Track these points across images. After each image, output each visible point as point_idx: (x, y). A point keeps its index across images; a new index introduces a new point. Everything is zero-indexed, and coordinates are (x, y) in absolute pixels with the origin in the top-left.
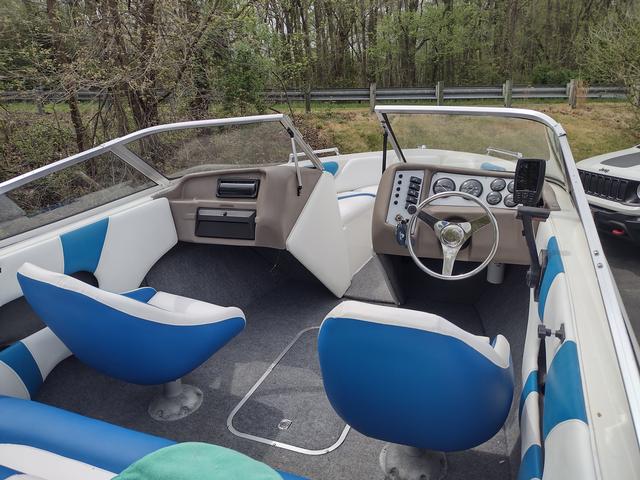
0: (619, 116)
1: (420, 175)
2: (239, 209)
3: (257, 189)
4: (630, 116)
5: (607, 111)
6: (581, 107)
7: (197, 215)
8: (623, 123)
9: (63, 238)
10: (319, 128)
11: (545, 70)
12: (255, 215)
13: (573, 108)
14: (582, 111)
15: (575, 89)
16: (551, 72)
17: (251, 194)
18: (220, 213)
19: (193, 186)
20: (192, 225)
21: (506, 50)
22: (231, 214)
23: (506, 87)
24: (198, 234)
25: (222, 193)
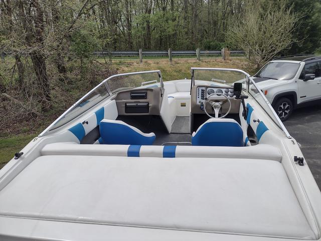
0: (242, 63)
1: (204, 88)
2: (142, 102)
3: (146, 95)
4: (246, 63)
5: (237, 61)
6: (228, 59)
7: (126, 105)
8: (244, 66)
9: (96, 113)
10: (118, 69)
11: (209, 42)
12: (148, 104)
13: (224, 60)
14: (228, 61)
15: (224, 52)
16: (212, 43)
17: (145, 97)
18: (135, 104)
19: (121, 95)
20: (124, 109)
21: (193, 33)
22: (139, 104)
23: (197, 51)
24: (126, 112)
25: (133, 98)
